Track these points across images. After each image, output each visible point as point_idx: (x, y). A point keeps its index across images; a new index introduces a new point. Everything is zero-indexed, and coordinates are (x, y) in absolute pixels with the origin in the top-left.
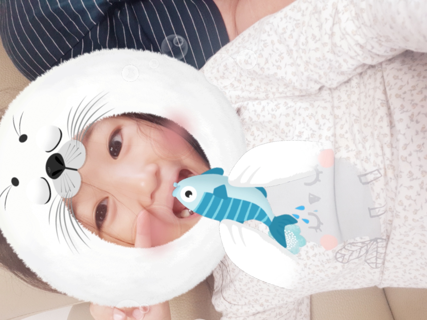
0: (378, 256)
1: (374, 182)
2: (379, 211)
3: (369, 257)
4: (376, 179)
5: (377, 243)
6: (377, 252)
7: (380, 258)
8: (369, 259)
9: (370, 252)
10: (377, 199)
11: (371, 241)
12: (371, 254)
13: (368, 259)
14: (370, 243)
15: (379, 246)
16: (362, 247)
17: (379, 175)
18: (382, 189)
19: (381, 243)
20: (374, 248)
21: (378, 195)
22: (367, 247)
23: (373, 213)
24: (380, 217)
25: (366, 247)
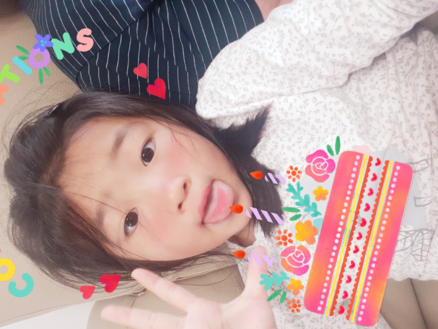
0: (423, 248)
1: (421, 172)
2: (425, 201)
3: (414, 249)
4: (423, 169)
5: (423, 234)
6: (422, 243)
7: (425, 250)
8: (415, 251)
9: (416, 243)
10: (423, 188)
11: (415, 231)
12: (417, 246)
13: (413, 251)
14: (414, 233)
15: (425, 237)
16: (406, 238)
17: (427, 165)
18: (429, 179)
19: (428, 235)
20: (420, 240)
21: (425, 185)
22: (412, 238)
23: (418, 202)
24: (425, 207)
25: (410, 238)
